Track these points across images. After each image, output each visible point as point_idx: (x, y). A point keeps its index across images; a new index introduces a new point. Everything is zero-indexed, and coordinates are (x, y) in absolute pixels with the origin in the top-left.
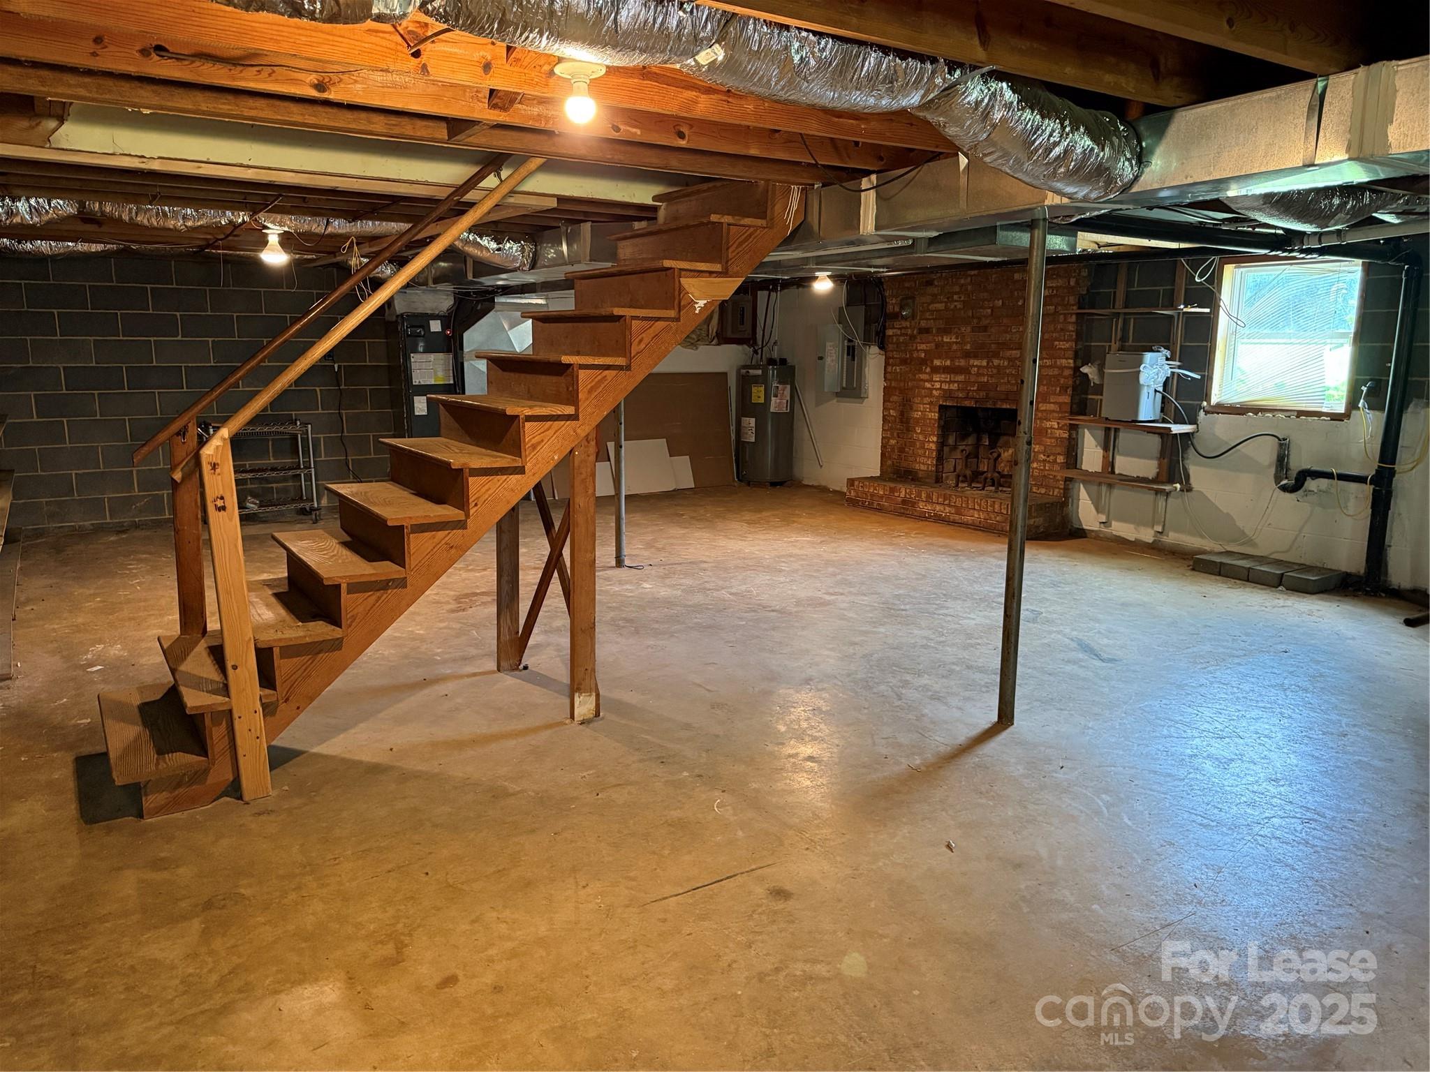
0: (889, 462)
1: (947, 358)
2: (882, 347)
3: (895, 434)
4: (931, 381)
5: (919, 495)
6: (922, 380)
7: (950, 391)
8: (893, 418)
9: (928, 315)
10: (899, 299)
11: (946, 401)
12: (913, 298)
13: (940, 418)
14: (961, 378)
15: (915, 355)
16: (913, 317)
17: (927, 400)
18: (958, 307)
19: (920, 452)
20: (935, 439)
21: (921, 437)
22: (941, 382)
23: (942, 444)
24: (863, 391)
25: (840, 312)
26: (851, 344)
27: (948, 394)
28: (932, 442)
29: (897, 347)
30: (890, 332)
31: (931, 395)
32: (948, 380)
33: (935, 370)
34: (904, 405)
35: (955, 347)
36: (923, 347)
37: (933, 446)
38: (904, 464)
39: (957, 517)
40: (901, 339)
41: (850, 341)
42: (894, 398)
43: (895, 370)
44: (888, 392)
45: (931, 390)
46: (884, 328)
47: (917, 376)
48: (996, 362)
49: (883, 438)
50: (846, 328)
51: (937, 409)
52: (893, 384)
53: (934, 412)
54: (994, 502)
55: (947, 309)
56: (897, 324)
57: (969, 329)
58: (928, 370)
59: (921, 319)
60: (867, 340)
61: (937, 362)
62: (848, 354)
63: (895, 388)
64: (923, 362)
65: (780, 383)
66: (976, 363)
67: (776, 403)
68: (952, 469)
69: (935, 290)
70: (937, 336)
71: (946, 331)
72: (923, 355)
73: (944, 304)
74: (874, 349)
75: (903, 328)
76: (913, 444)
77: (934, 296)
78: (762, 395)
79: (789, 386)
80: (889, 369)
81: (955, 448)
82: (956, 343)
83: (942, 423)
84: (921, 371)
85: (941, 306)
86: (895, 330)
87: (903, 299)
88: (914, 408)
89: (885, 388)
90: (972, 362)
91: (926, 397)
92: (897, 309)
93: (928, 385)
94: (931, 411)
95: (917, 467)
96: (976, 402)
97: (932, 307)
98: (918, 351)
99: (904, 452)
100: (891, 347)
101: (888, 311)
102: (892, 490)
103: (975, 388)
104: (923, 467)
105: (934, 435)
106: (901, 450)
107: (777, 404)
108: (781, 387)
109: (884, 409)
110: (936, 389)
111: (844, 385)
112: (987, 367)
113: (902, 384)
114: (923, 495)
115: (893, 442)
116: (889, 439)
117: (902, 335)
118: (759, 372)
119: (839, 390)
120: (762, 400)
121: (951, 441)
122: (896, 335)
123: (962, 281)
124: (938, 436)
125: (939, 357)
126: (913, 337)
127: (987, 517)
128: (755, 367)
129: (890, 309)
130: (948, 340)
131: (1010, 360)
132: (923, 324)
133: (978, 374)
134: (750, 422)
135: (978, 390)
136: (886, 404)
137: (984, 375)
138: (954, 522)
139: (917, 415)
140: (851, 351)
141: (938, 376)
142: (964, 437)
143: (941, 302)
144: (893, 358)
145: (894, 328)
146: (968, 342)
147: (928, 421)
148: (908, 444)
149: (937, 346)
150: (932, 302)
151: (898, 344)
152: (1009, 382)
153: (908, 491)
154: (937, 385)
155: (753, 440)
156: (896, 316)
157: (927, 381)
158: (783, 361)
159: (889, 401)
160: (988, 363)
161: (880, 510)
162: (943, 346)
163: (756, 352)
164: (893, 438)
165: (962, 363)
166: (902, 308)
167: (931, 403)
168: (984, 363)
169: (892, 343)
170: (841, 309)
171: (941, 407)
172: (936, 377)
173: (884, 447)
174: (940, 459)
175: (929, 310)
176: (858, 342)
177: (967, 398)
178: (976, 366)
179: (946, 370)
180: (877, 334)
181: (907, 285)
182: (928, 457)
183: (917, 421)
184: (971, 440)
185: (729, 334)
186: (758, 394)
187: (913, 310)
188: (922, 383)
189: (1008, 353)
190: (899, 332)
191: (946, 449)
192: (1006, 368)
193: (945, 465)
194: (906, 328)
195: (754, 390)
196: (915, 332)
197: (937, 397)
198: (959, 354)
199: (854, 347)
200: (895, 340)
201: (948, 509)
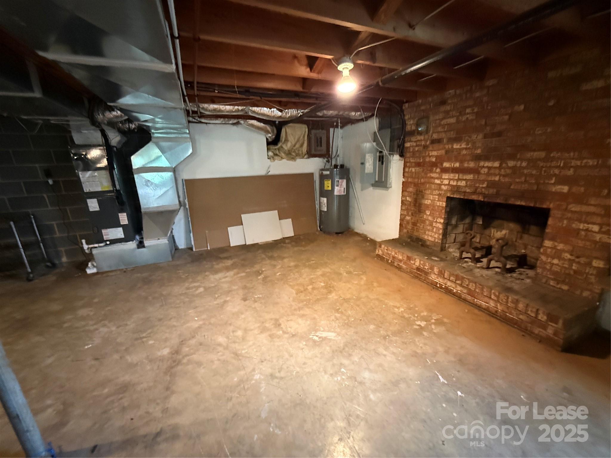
0: (405, 231)
1: (456, 161)
2: (402, 155)
3: (410, 213)
4: (440, 178)
5: (432, 268)
6: (432, 178)
7: (458, 187)
8: (409, 203)
9: (440, 129)
10: (416, 120)
11: (453, 194)
12: (427, 117)
13: (446, 206)
14: (470, 177)
15: (427, 159)
16: (427, 131)
17: (437, 192)
18: (470, 118)
19: (429, 228)
20: (442, 221)
21: (430, 218)
22: (450, 180)
23: (447, 224)
24: (388, 183)
25: (374, 135)
26: (381, 154)
27: (456, 189)
28: (439, 223)
29: (413, 154)
30: (407, 145)
31: (440, 189)
32: (457, 178)
33: (445, 170)
34: (417, 195)
35: (464, 152)
36: (435, 153)
37: (441, 226)
38: (416, 234)
39: (469, 298)
40: (417, 149)
41: (381, 152)
42: (411, 189)
43: (411, 170)
44: (405, 185)
45: (440, 185)
46: (404, 142)
47: (428, 175)
48: (511, 163)
49: (401, 215)
50: (378, 144)
51: (445, 199)
52: (410, 180)
53: (442, 201)
54: (517, 300)
55: (458, 122)
56: (414, 139)
57: (480, 136)
58: (438, 170)
59: (433, 133)
60: (392, 151)
61: (446, 165)
62: (379, 161)
63: (411, 182)
64: (434, 165)
65: (340, 178)
66: (487, 164)
67: (337, 189)
68: (453, 241)
69: (448, 108)
70: (448, 144)
71: (458, 140)
72: (434, 160)
73: (455, 118)
74: (396, 157)
75: (418, 141)
76: (424, 222)
77: (447, 112)
78: (330, 186)
79: (345, 181)
80: (407, 170)
81: (456, 226)
82: (466, 149)
83: (448, 210)
84: (431, 171)
85: (453, 120)
86: (412, 143)
87: (419, 120)
88: (425, 197)
89: (403, 182)
90: (482, 164)
91: (435, 190)
92: (414, 128)
93: (437, 181)
94: (439, 201)
95: (426, 237)
96: (484, 198)
97: (444, 122)
98: (430, 157)
99: (416, 226)
100: (408, 155)
101: (407, 130)
102: (409, 258)
103: (484, 186)
104: (430, 238)
105: (441, 218)
106: (414, 224)
107: (339, 190)
108: (340, 181)
109: (403, 196)
110: (445, 185)
111: (377, 180)
112: (500, 168)
113: (416, 180)
114: (436, 270)
115: (408, 218)
116: (405, 216)
117: (417, 146)
118: (328, 173)
119: (374, 183)
120: (330, 188)
121: (454, 222)
122: (413, 146)
123: (478, 94)
124: (445, 219)
125: (449, 160)
126: (425, 147)
127: (506, 310)
128: (327, 170)
129: (408, 128)
130: (458, 147)
131: (529, 160)
132: (435, 136)
133: (488, 174)
134: (324, 200)
135: (488, 187)
136: (404, 193)
137: (495, 175)
138: (465, 300)
139: (428, 202)
140: (381, 159)
141: (447, 175)
142: (462, 219)
143: (453, 117)
144: (410, 162)
145: (410, 141)
146: (479, 147)
147: (436, 207)
148: (419, 221)
149: (447, 152)
150: (444, 118)
151: (414, 152)
152: (525, 181)
153: (422, 262)
154: (446, 182)
155: (326, 210)
156: (412, 133)
157: (437, 178)
158: (342, 166)
159: (406, 191)
160: (501, 164)
161: (399, 268)
162: (453, 152)
163: (328, 161)
164: (408, 215)
165: (472, 165)
166: (418, 125)
167: (439, 195)
168: (497, 164)
169: (410, 152)
170: (375, 133)
171: (448, 198)
172: (445, 176)
173: (402, 220)
174: (445, 234)
175: (440, 125)
176: (386, 152)
177: (474, 193)
178: (487, 167)
179: (454, 170)
180: (399, 146)
181: (423, 108)
182: (436, 233)
183: (427, 207)
184: (467, 221)
185: (313, 152)
186: (328, 185)
187: (427, 127)
188: (432, 180)
189: (529, 155)
190: (415, 144)
191: (449, 228)
192: (524, 168)
193: (448, 239)
194: (421, 140)
195: (326, 182)
196: (428, 143)
197: (446, 191)
198: (468, 158)
199: (383, 157)
200: (411, 150)
201: (459, 288)
